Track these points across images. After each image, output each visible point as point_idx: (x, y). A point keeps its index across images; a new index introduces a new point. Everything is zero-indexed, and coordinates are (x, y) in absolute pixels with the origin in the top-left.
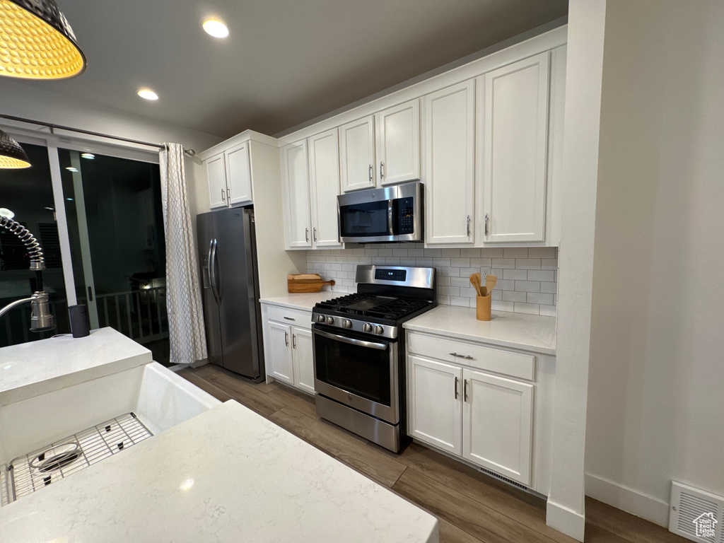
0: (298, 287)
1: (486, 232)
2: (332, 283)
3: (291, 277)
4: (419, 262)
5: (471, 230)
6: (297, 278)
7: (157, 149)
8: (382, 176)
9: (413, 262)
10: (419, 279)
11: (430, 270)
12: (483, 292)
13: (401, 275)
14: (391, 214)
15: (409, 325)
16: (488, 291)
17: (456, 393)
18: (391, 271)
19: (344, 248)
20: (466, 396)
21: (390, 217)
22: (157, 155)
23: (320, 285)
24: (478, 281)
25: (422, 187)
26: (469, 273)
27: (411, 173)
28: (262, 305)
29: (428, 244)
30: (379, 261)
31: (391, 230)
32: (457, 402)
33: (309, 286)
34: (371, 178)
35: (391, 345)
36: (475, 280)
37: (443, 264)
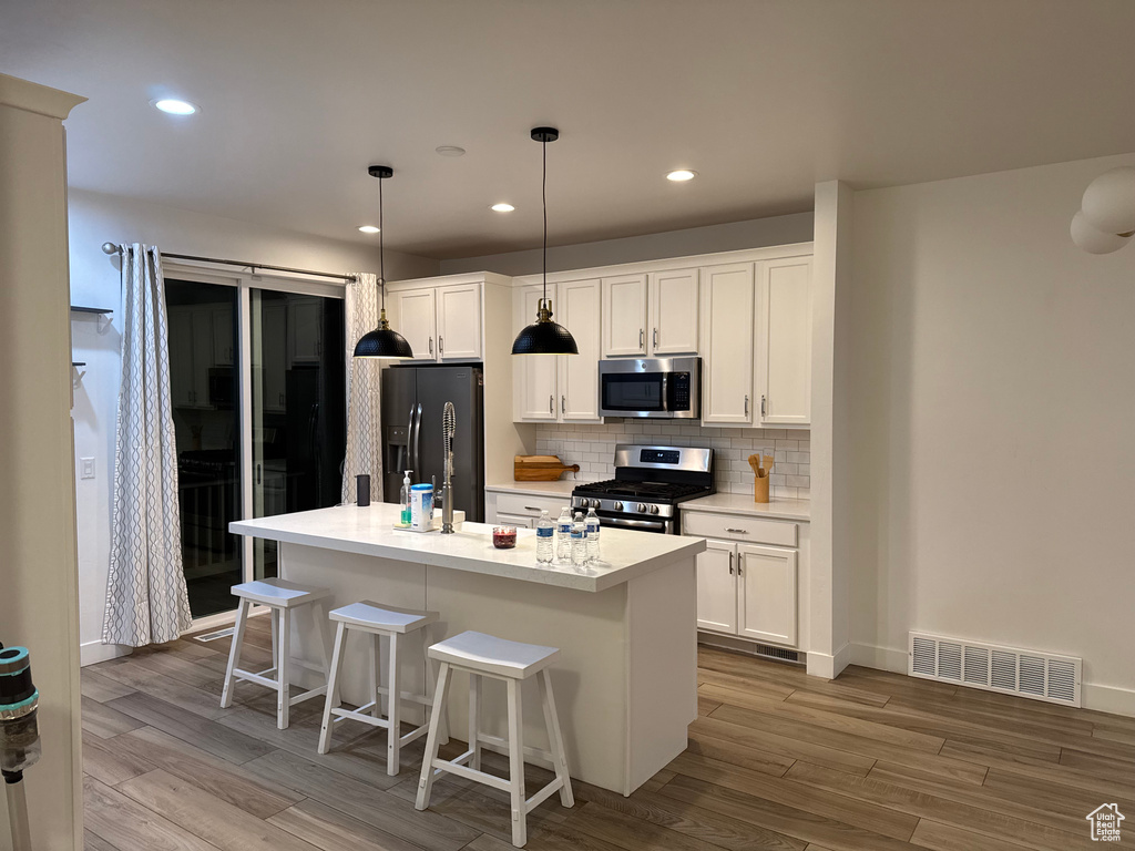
0: (530, 472)
1: (763, 412)
2: (576, 468)
3: (519, 459)
4: (693, 442)
5: (749, 410)
6: (526, 460)
7: (343, 281)
8: (655, 344)
9: (688, 442)
10: (694, 461)
11: (708, 450)
12: (760, 474)
13: (673, 457)
14: (665, 385)
15: (684, 505)
16: (766, 473)
17: (731, 569)
18: (661, 452)
19: (602, 422)
20: (740, 570)
21: (665, 389)
22: (343, 289)
23: (557, 471)
24: (757, 464)
25: (700, 361)
26: (747, 455)
27: (688, 345)
28: (486, 493)
29: (705, 423)
30: (643, 439)
31: (665, 404)
32: (731, 578)
33: (544, 472)
34: (641, 345)
35: (667, 523)
36: (754, 461)
37: (723, 444)
